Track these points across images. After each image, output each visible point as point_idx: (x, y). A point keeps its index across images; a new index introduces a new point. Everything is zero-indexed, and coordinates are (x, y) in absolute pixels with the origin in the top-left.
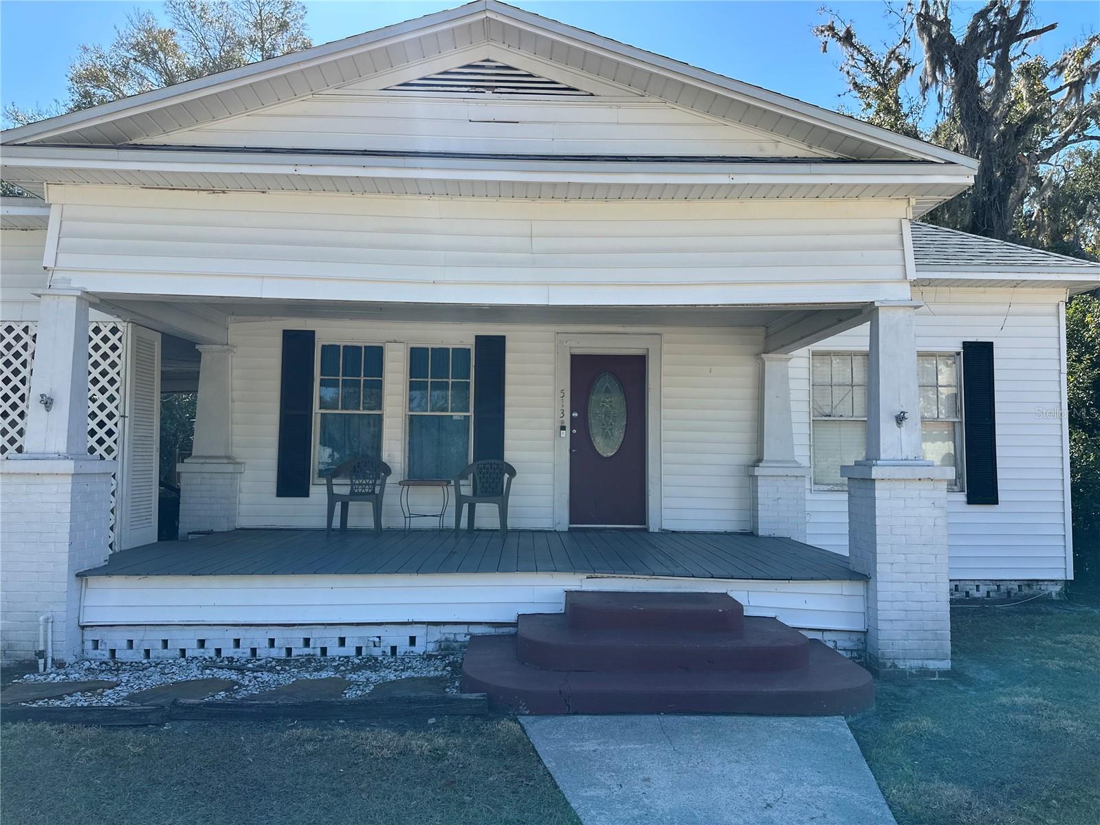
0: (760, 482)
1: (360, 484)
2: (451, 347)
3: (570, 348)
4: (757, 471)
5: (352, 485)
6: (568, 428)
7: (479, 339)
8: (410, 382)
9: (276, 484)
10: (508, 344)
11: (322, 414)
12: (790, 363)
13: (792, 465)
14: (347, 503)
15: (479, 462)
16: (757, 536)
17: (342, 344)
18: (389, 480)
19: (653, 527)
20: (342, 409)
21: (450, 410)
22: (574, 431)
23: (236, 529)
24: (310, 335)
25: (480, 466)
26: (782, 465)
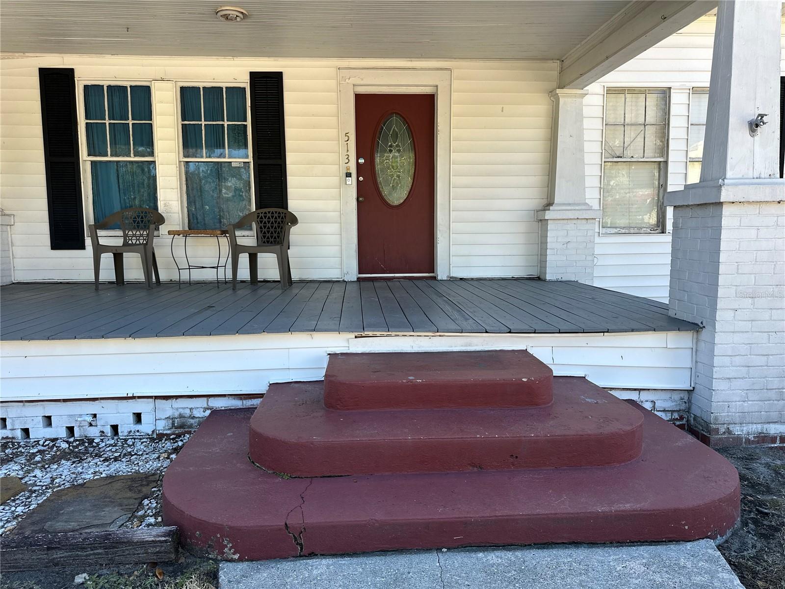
0: (551, 226)
1: (133, 236)
2: (224, 85)
3: (354, 85)
4: (548, 215)
5: (125, 236)
6: (354, 175)
7: (253, 75)
8: (182, 124)
9: (49, 235)
10: (287, 82)
11: (92, 162)
12: (586, 100)
13: (584, 207)
14: (121, 255)
15: (264, 210)
16: (545, 280)
17: (106, 84)
18: (164, 229)
19: (442, 273)
20: (112, 156)
21: (227, 156)
22: (361, 179)
23: (13, 283)
24: (68, 74)
25: (261, 215)
26: (572, 208)
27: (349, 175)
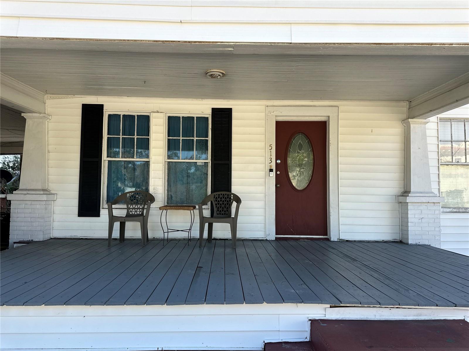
0: (410, 207)
1: (133, 209)
2: (195, 116)
3: (276, 116)
4: (409, 200)
5: (128, 209)
6: (274, 171)
7: (214, 110)
8: (168, 139)
9: (78, 207)
10: (234, 114)
11: (109, 161)
12: (428, 125)
13: (431, 195)
14: (125, 223)
15: (215, 193)
16: (407, 244)
17: (122, 114)
18: (153, 205)
19: (334, 237)
20: (122, 157)
21: (195, 158)
22: (278, 173)
23: (51, 238)
24: (99, 108)
25: (216, 196)
26: (424, 195)
27: (271, 170)
